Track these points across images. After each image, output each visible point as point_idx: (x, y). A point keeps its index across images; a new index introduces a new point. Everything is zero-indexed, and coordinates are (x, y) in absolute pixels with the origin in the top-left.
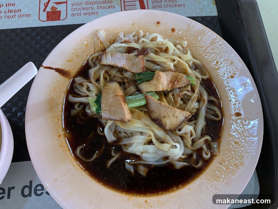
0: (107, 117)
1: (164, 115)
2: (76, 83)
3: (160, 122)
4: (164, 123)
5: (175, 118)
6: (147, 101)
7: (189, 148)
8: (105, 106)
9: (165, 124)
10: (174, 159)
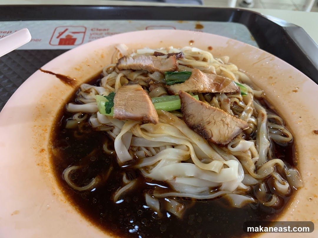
0: (122, 113)
1: (208, 120)
2: (81, 90)
3: (203, 130)
4: (209, 131)
5: (226, 126)
6: (183, 99)
7: (251, 176)
8: (120, 101)
9: (211, 133)
10: (229, 191)
